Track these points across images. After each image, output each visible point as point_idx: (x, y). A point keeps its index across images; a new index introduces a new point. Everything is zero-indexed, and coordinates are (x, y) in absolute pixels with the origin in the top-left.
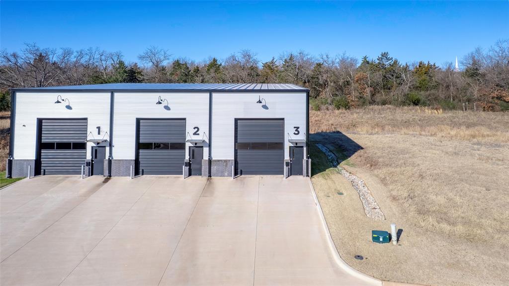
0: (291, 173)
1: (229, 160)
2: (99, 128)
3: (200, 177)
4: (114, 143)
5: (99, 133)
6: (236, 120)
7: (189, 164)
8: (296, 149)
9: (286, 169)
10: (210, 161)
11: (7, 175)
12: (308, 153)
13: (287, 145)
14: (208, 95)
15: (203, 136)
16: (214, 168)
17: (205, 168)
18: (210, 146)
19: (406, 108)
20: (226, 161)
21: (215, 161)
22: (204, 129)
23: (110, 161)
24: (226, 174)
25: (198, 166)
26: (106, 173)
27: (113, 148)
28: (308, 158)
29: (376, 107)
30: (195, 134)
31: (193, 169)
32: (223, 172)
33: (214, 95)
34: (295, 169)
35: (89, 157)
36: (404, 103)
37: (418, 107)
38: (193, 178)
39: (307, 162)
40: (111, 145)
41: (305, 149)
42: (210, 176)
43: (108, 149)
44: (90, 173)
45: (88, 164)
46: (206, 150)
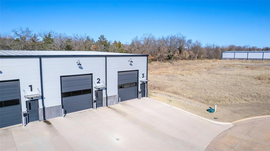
1: (116, 95)
2: (31, 86)
3: (102, 107)
4: (44, 96)
5: (31, 90)
6: (118, 72)
7: (95, 102)
8: (143, 85)
9: (139, 95)
10: (107, 97)
13: (140, 83)
14: (105, 58)
15: (102, 84)
16: (109, 101)
17: (104, 102)
18: (106, 89)
20: (114, 96)
24: (115, 103)
28: (147, 88)
30: (98, 83)
31: (99, 103)
32: (113, 102)
33: (108, 58)
35: (24, 109)
39: (147, 90)
40: (42, 98)
41: (146, 84)
44: (27, 121)
45: (25, 115)
46: (104, 91)
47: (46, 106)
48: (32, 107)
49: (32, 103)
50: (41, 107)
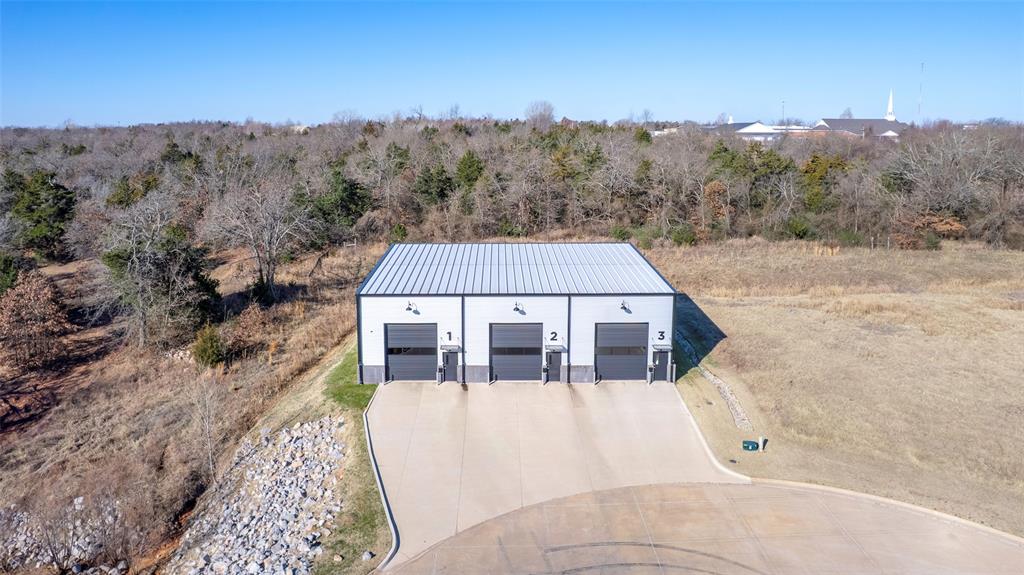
0: (654, 378)
1: (589, 366)
2: (449, 333)
3: (558, 383)
4: (466, 349)
5: (450, 339)
6: (596, 324)
7: (546, 370)
8: (661, 354)
9: (649, 374)
10: (569, 367)
11: (358, 382)
12: (673, 358)
13: (651, 351)
14: (567, 298)
15: (561, 342)
16: (572, 374)
17: (563, 374)
18: (568, 352)
19: (783, 243)
20: (585, 367)
21: (575, 367)
22: (562, 334)
23: (464, 367)
24: (586, 380)
25: (555, 372)
26: (460, 378)
27: (466, 355)
28: (672, 363)
29: (737, 242)
30: (552, 339)
31: (552, 374)
32: (582, 378)
33: (573, 298)
34: (659, 374)
35: (440, 363)
36: (781, 236)
37: (803, 242)
38: (551, 384)
39: (672, 367)
40: (463, 351)
41: (670, 354)
42: (569, 382)
43: (460, 355)
44: (444, 379)
45: (440, 370)
46: (564, 356)
47: (468, 363)
48: (450, 361)
49: (450, 356)
50: (460, 363)
